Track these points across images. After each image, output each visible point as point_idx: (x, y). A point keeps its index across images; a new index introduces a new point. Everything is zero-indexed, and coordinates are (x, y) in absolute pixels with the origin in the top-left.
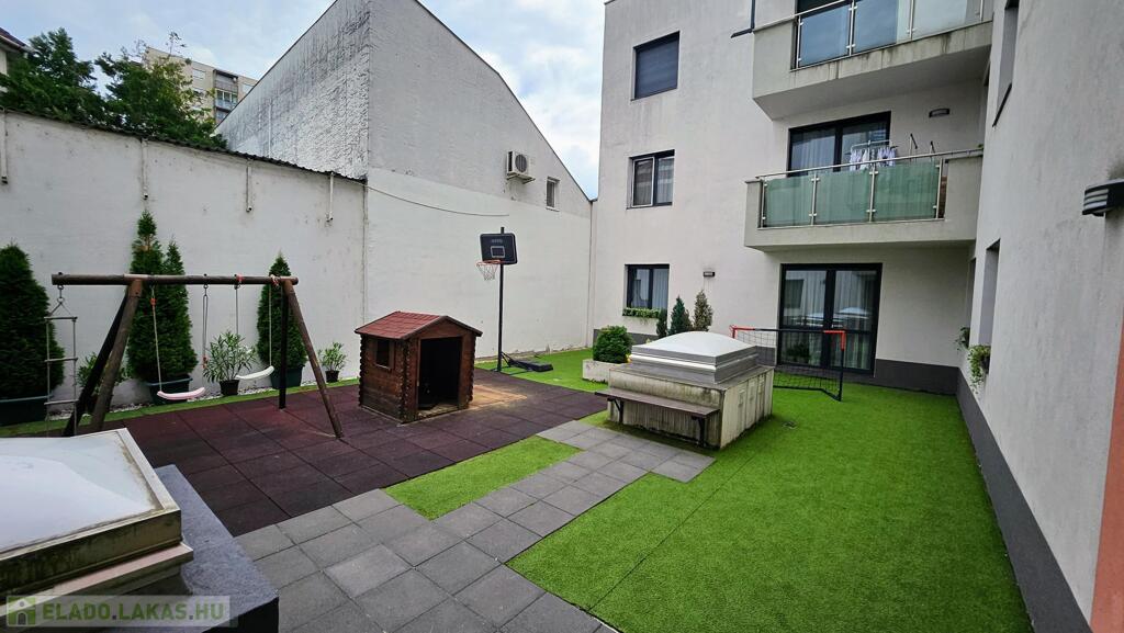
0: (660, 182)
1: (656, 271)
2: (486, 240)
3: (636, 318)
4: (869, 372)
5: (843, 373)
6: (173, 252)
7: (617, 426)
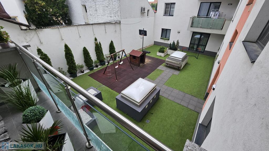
0: (171, 9)
1: (168, 30)
2: (140, 31)
3: (163, 40)
4: (203, 52)
5: (200, 52)
6: (100, 43)
7: (167, 66)
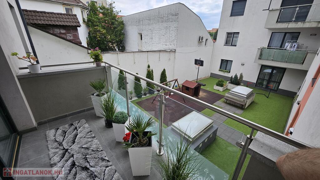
0: (234, 39)
1: (229, 61)
2: (196, 60)
3: (222, 72)
4: (276, 91)
5: (271, 90)
6: (152, 70)
7: (226, 103)
